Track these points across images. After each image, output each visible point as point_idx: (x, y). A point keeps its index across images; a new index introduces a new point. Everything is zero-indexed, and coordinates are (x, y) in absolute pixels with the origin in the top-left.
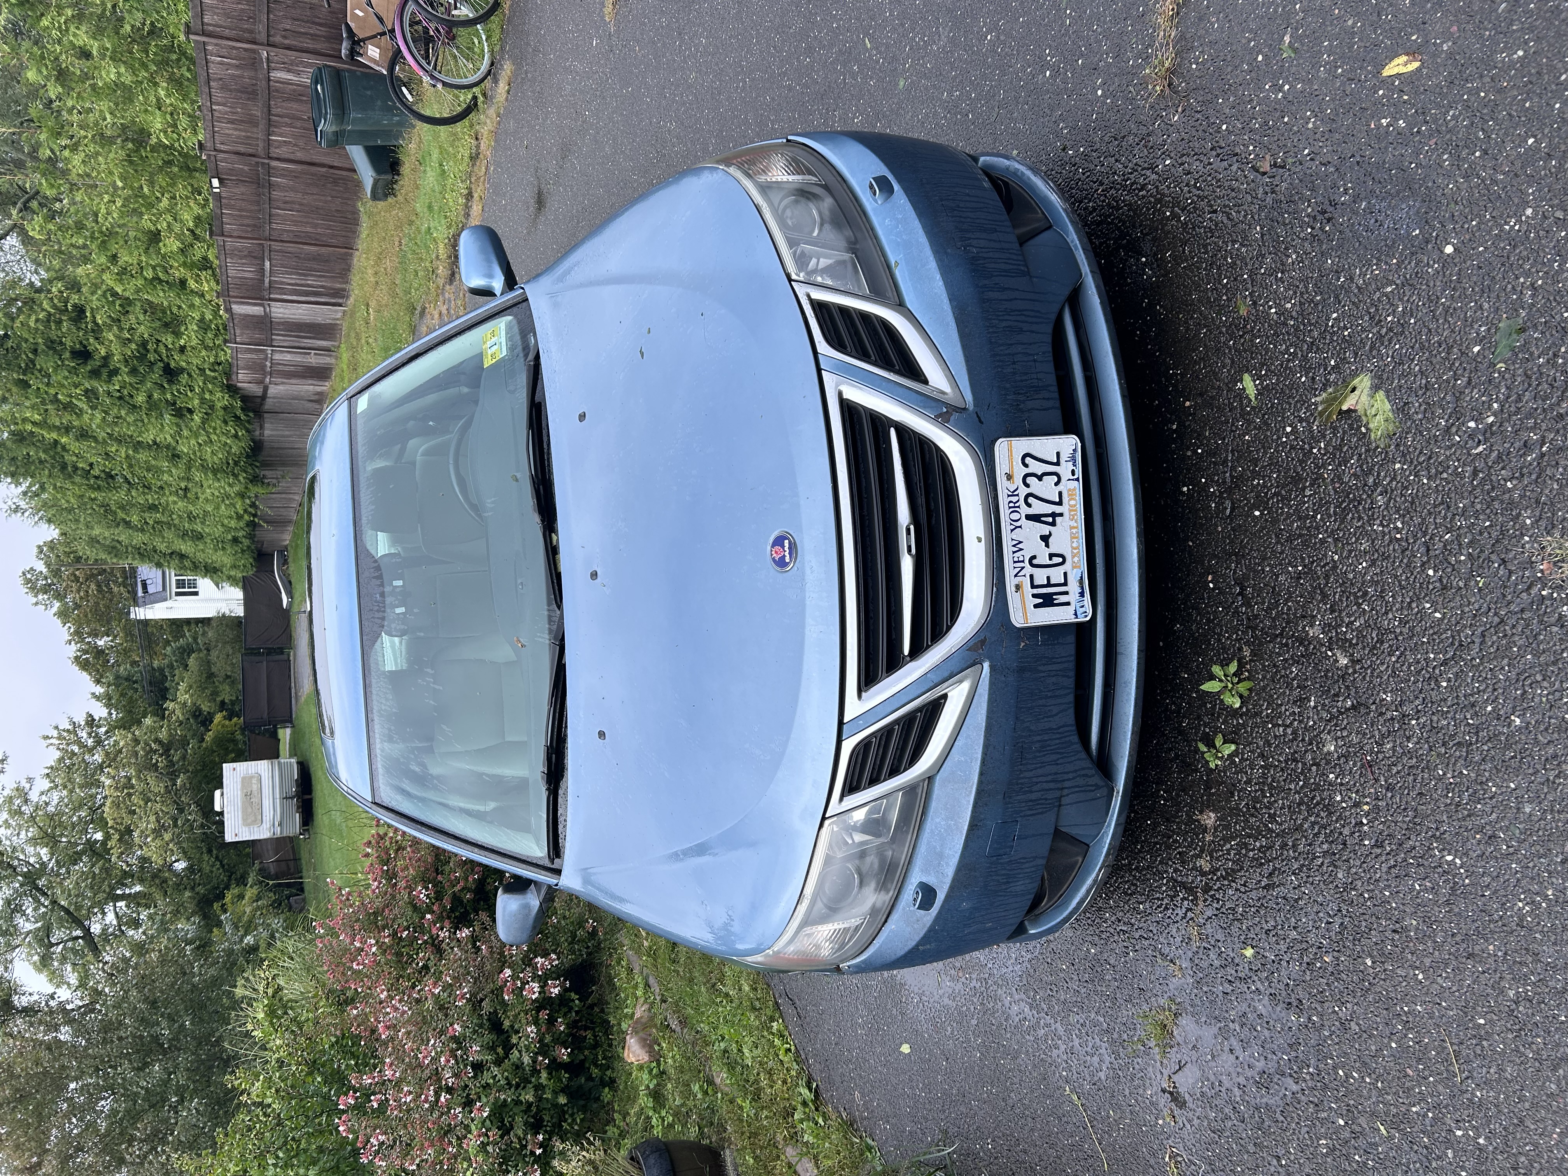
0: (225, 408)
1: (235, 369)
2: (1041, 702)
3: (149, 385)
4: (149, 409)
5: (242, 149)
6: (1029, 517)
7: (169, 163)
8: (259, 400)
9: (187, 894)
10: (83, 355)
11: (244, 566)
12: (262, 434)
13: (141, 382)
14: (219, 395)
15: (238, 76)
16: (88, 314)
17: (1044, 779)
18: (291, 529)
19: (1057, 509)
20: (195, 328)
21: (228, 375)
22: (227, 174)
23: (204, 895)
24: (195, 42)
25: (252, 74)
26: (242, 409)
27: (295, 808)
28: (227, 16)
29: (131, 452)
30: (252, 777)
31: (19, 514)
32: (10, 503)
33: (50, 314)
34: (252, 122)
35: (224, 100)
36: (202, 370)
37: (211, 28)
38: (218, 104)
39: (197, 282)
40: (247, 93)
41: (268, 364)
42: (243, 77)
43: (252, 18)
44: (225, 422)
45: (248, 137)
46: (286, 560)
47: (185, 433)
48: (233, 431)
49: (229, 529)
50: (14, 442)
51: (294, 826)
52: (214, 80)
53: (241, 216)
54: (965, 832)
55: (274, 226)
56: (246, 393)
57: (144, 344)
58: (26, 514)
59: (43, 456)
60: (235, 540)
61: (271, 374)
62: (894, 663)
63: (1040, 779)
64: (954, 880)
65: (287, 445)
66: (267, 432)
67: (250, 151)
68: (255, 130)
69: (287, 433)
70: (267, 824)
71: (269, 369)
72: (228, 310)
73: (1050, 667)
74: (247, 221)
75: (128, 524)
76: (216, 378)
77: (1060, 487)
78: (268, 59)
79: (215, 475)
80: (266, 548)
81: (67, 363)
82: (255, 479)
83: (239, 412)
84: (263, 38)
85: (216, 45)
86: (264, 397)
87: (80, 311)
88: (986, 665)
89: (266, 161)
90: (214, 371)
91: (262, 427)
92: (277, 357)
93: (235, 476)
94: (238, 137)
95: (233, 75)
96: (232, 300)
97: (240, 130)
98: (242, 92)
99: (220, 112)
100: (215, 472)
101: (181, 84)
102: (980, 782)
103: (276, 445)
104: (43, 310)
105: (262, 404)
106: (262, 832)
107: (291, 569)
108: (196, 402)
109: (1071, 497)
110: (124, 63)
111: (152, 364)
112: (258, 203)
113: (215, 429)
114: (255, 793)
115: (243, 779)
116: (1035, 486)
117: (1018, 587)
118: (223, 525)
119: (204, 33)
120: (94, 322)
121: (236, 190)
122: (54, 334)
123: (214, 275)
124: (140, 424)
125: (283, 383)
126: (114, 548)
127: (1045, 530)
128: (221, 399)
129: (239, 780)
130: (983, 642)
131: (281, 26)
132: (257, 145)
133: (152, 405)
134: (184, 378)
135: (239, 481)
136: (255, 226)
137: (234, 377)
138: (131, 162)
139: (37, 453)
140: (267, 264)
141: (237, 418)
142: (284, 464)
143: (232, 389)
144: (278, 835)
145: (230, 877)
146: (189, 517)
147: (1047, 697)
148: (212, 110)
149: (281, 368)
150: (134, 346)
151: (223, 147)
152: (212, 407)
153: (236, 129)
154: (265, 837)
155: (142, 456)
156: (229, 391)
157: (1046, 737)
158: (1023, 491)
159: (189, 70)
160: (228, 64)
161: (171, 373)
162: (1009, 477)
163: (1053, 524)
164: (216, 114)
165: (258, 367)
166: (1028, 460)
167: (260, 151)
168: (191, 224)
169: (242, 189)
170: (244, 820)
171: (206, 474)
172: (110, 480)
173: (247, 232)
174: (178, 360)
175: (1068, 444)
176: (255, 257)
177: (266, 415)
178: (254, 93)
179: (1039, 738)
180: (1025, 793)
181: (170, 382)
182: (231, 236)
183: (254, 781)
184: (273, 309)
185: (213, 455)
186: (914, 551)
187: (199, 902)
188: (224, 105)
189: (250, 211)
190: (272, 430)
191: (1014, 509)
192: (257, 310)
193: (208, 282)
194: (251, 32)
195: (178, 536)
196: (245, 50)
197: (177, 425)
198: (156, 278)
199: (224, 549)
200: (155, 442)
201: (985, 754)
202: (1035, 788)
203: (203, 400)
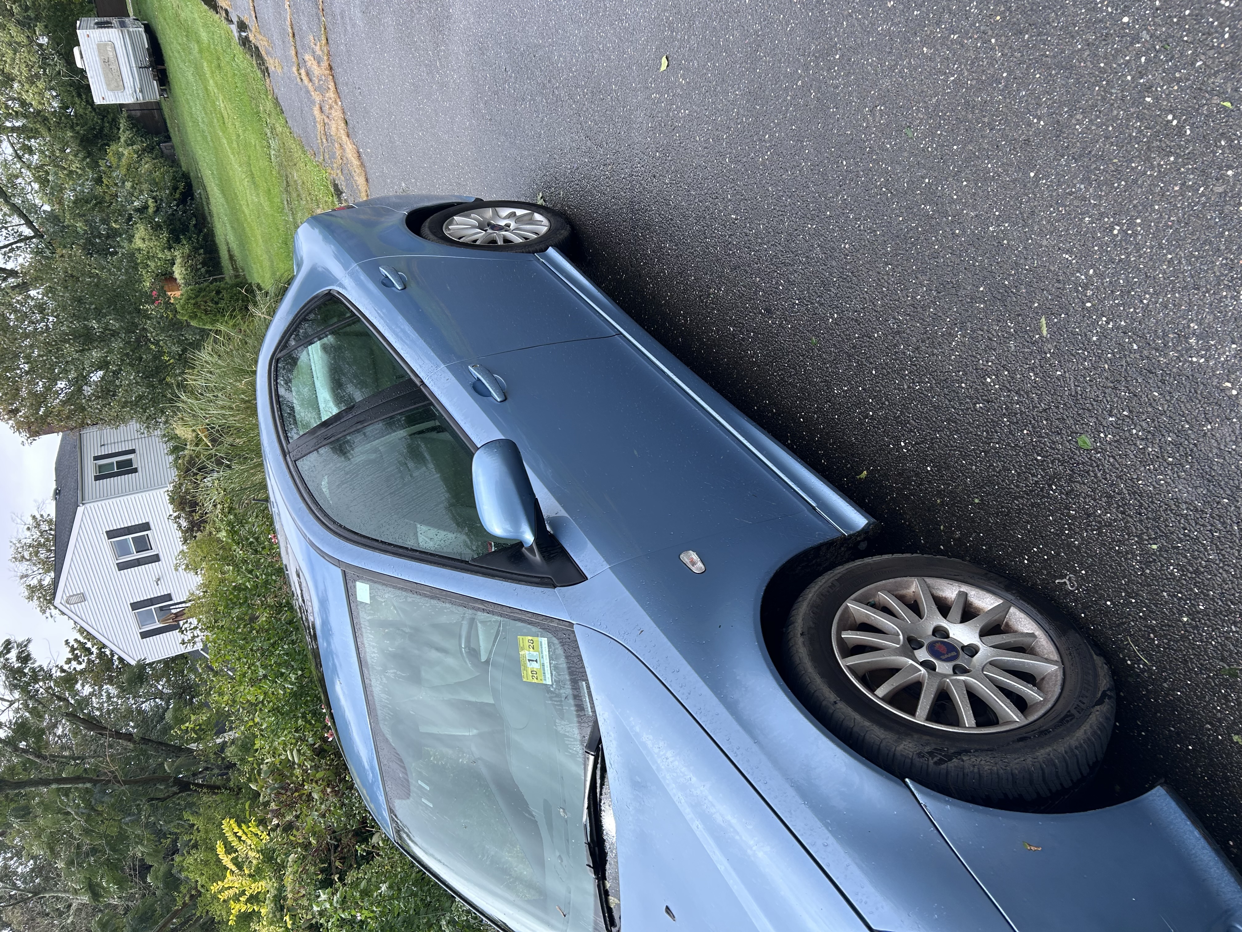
9: (69, 134)
23: (84, 135)
27: (151, 77)
30: (106, 45)
51: (153, 94)
70: (129, 90)
106: (127, 97)
114: (112, 59)
115: (99, 46)
129: (95, 47)
144: (141, 100)
145: (103, 119)
154: (130, 102)
170: (108, 85)
183: (109, 49)
187: (82, 141)
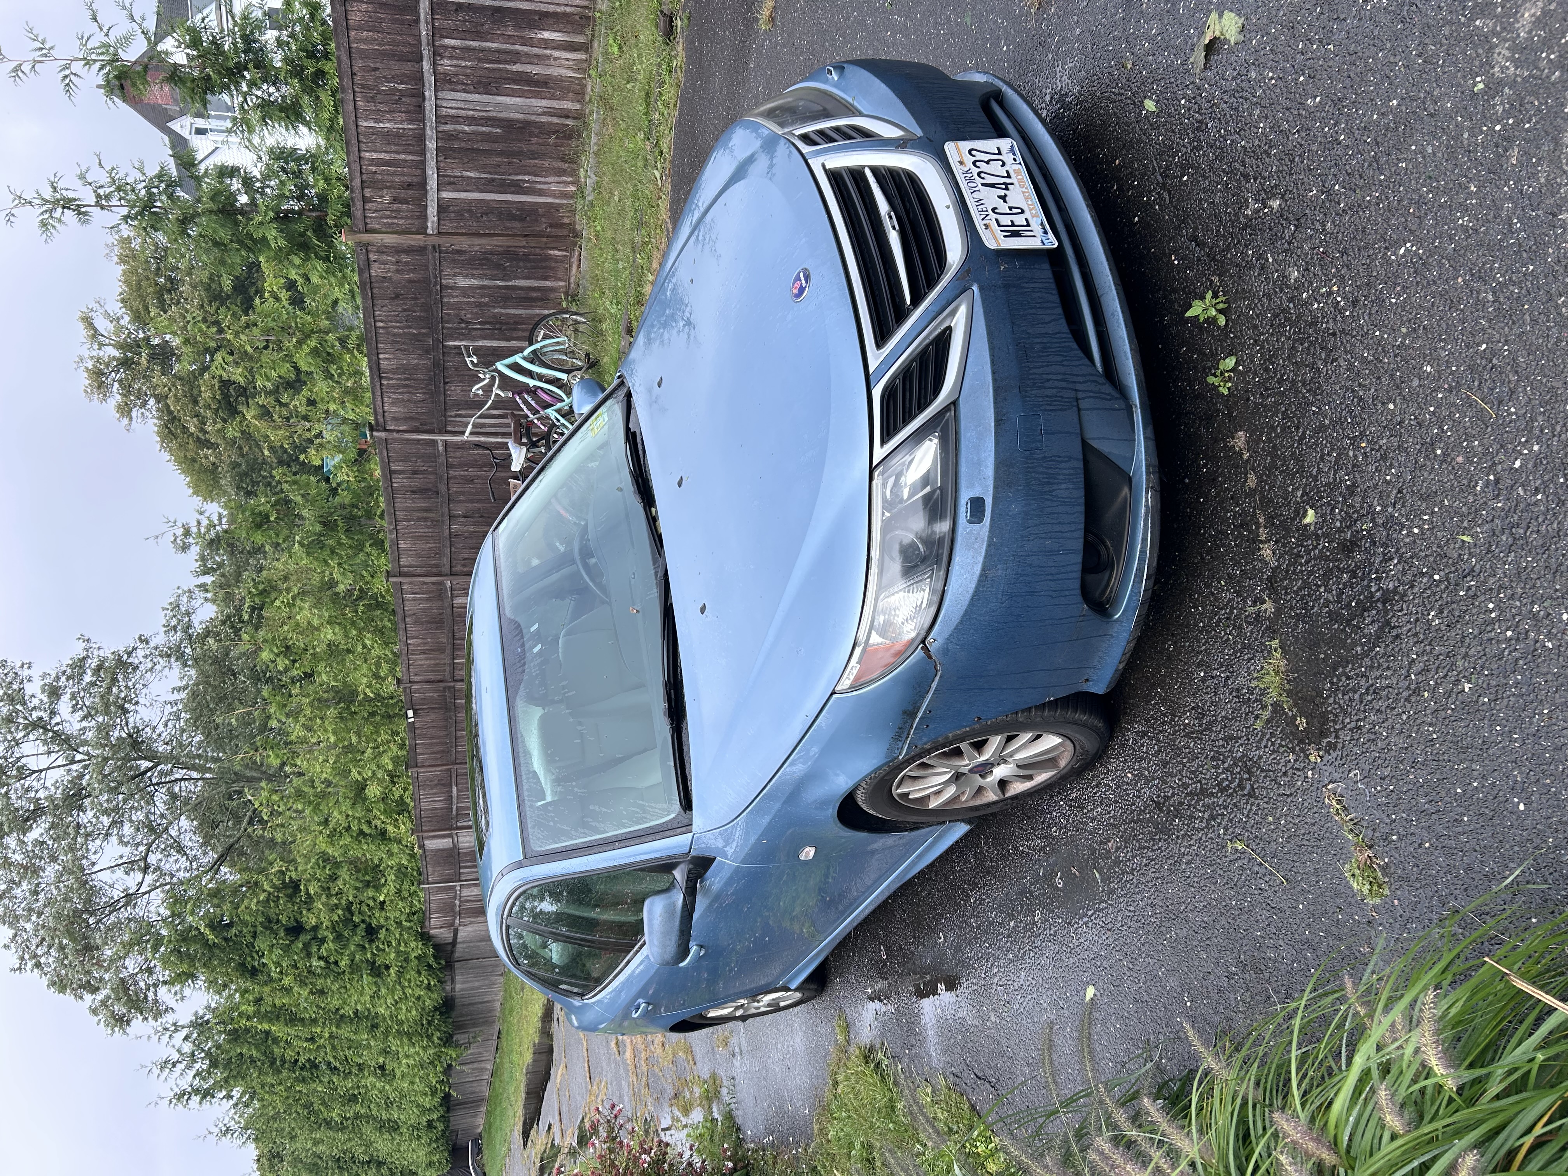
0: (418, 958)
1: (427, 914)
2: (1031, 311)
3: (352, 948)
4: (352, 973)
5: (431, 677)
6: (983, 185)
7: (373, 714)
8: (449, 948)
10: (296, 930)
11: (440, 1163)
12: (453, 990)
13: (345, 947)
14: (413, 944)
15: (428, 609)
16: (302, 887)
17: (1054, 377)
18: (484, 1109)
19: (1008, 181)
20: (393, 877)
21: (422, 923)
22: (420, 704)
24: (395, 583)
25: (439, 604)
26: (434, 956)
28: (419, 556)
29: (334, 1029)
31: (229, 1136)
32: (221, 1125)
33: (269, 894)
34: (441, 650)
35: (417, 633)
36: (399, 924)
37: (406, 569)
38: (413, 638)
39: (395, 826)
40: (436, 623)
41: (457, 902)
42: (430, 609)
43: (439, 554)
44: (419, 973)
45: (437, 664)
46: (480, 1149)
47: (384, 991)
48: (426, 982)
49: (424, 1110)
50: (229, 1042)
52: (410, 616)
53: (432, 744)
54: (993, 429)
55: (460, 749)
56: (438, 941)
57: (349, 908)
58: (235, 1135)
59: (254, 1053)
60: (430, 1125)
61: (460, 914)
62: (901, 315)
63: (1050, 377)
64: (996, 479)
65: (477, 1000)
66: (458, 986)
67: (439, 677)
68: (442, 656)
69: (477, 984)
71: (458, 909)
72: (422, 846)
73: (1032, 285)
74: (436, 749)
75: (328, 1123)
76: (411, 928)
77: (1007, 168)
78: (451, 587)
79: (410, 1039)
80: (461, 1141)
81: (281, 941)
82: (448, 1041)
83: (431, 961)
84: (446, 569)
85: (410, 583)
86: (454, 943)
87: (295, 886)
88: (975, 288)
89: (452, 684)
90: (410, 921)
91: (453, 981)
92: (466, 892)
93: (429, 1037)
94: (429, 666)
95: (424, 609)
96: (425, 834)
97: (430, 659)
98: (431, 623)
99: (414, 645)
100: (409, 1036)
101: (383, 633)
102: (995, 380)
103: (467, 1001)
104: (264, 891)
105: (452, 952)
107: (485, 1158)
108: (393, 955)
109: (1017, 172)
110: (339, 624)
111: (356, 926)
112: (446, 728)
113: (410, 981)
116: (984, 167)
117: (987, 226)
118: (418, 1106)
119: (401, 575)
120: (307, 893)
121: (428, 719)
122: (272, 913)
123: (410, 817)
124: (343, 991)
125: (471, 923)
126: (315, 1164)
127: (1002, 193)
128: (415, 948)
130: (968, 271)
131: (461, 556)
132: (444, 671)
133: (354, 967)
134: (382, 934)
135: (433, 1042)
136: (443, 751)
137: (427, 923)
138: (342, 718)
139: (249, 1050)
140: (455, 790)
141: (429, 966)
142: (474, 1025)
143: (425, 937)
146: (386, 1103)
147: (1035, 308)
148: (407, 644)
149: (469, 905)
150: (340, 912)
151: (416, 678)
152: (407, 960)
153: (426, 659)
155: (345, 1032)
156: (422, 939)
157: (1045, 340)
158: (975, 171)
159: (389, 620)
160: (420, 599)
161: (371, 932)
162: (961, 163)
163: (1007, 189)
164: (411, 648)
165: (448, 909)
166: (974, 152)
167: (448, 677)
168: (390, 767)
169: (433, 716)
171: (401, 1040)
172: (314, 1070)
173: (437, 759)
174: (378, 919)
175: (1005, 144)
176: (443, 785)
177: (457, 965)
178: (441, 622)
179: (1038, 340)
180: (1039, 388)
181: (371, 941)
182: (423, 766)
184: (461, 839)
185: (409, 1013)
186: (897, 228)
188: (417, 637)
189: (438, 738)
190: (464, 983)
191: (971, 180)
192: (446, 843)
193: (404, 824)
194: (436, 566)
195: (376, 1129)
196: (434, 583)
197: (375, 983)
198: (361, 832)
199: (419, 1137)
200: (356, 1013)
201: (992, 356)
202: (1048, 384)
203: (398, 953)
